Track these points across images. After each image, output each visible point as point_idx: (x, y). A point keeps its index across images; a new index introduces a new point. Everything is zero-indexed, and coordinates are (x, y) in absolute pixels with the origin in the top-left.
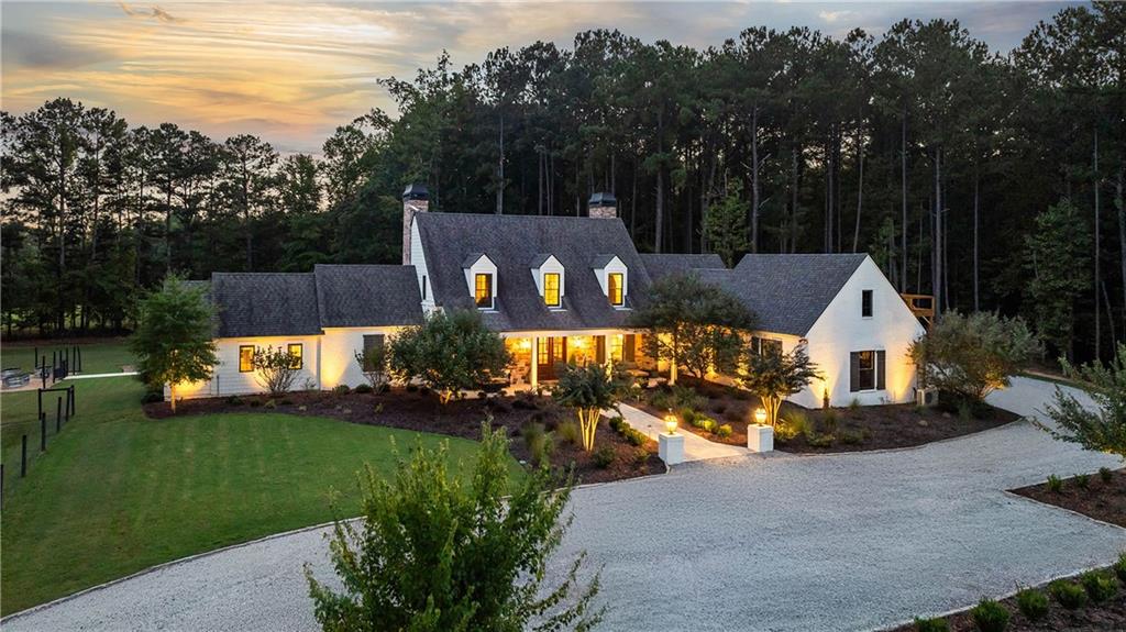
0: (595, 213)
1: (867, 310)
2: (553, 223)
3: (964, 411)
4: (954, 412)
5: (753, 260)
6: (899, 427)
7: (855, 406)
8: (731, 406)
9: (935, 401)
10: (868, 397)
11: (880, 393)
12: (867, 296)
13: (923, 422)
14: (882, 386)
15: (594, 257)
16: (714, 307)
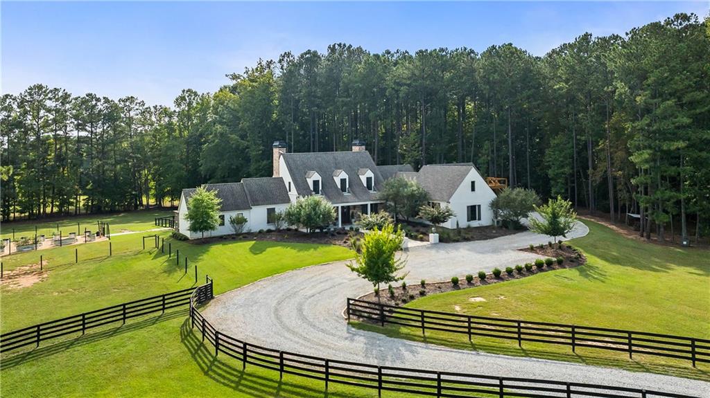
0: (355, 149)
1: (473, 189)
2: (339, 154)
3: (511, 227)
4: (507, 227)
5: (426, 168)
6: (485, 234)
7: (469, 227)
8: (422, 230)
9: (500, 224)
10: (475, 224)
11: (479, 222)
12: (473, 183)
13: (494, 232)
14: (479, 219)
15: (358, 169)
16: (413, 190)
